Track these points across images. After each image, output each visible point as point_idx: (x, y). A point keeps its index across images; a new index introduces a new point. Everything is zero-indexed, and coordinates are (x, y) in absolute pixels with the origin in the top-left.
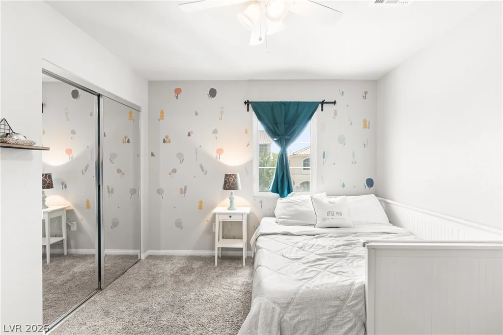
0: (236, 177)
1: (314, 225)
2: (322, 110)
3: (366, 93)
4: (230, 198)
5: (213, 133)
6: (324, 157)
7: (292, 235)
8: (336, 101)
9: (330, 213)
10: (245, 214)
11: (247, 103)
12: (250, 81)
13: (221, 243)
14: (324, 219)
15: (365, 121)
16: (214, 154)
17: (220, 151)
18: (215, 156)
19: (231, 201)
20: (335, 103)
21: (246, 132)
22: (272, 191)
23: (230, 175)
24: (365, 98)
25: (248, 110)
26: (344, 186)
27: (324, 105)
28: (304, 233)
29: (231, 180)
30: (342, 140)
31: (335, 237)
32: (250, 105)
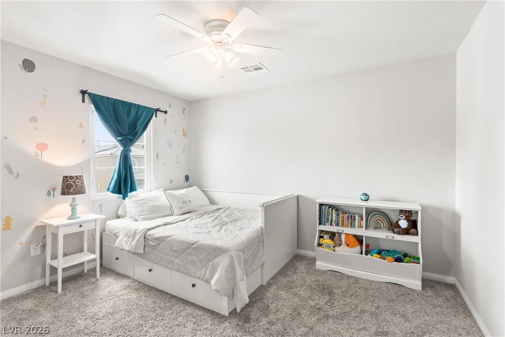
0: (83, 179)
1: (172, 215)
2: (156, 116)
3: (184, 109)
4: (71, 205)
5: (30, 120)
6: (157, 158)
7: (171, 224)
8: (168, 112)
9: (184, 202)
10: (98, 220)
11: (83, 93)
12: (85, 67)
13: (62, 263)
14: (181, 208)
15: (184, 131)
16: (32, 150)
17: (42, 147)
18: (34, 154)
19: (72, 209)
20: (166, 112)
21: (81, 126)
22: (113, 192)
23: (77, 176)
24: (184, 113)
25: (83, 101)
26: (171, 182)
27: (158, 112)
28: (177, 220)
29: (78, 182)
30: (170, 145)
31: (199, 218)
32: (86, 96)
